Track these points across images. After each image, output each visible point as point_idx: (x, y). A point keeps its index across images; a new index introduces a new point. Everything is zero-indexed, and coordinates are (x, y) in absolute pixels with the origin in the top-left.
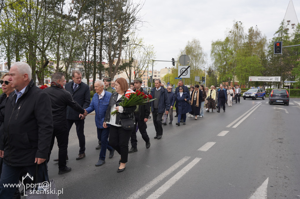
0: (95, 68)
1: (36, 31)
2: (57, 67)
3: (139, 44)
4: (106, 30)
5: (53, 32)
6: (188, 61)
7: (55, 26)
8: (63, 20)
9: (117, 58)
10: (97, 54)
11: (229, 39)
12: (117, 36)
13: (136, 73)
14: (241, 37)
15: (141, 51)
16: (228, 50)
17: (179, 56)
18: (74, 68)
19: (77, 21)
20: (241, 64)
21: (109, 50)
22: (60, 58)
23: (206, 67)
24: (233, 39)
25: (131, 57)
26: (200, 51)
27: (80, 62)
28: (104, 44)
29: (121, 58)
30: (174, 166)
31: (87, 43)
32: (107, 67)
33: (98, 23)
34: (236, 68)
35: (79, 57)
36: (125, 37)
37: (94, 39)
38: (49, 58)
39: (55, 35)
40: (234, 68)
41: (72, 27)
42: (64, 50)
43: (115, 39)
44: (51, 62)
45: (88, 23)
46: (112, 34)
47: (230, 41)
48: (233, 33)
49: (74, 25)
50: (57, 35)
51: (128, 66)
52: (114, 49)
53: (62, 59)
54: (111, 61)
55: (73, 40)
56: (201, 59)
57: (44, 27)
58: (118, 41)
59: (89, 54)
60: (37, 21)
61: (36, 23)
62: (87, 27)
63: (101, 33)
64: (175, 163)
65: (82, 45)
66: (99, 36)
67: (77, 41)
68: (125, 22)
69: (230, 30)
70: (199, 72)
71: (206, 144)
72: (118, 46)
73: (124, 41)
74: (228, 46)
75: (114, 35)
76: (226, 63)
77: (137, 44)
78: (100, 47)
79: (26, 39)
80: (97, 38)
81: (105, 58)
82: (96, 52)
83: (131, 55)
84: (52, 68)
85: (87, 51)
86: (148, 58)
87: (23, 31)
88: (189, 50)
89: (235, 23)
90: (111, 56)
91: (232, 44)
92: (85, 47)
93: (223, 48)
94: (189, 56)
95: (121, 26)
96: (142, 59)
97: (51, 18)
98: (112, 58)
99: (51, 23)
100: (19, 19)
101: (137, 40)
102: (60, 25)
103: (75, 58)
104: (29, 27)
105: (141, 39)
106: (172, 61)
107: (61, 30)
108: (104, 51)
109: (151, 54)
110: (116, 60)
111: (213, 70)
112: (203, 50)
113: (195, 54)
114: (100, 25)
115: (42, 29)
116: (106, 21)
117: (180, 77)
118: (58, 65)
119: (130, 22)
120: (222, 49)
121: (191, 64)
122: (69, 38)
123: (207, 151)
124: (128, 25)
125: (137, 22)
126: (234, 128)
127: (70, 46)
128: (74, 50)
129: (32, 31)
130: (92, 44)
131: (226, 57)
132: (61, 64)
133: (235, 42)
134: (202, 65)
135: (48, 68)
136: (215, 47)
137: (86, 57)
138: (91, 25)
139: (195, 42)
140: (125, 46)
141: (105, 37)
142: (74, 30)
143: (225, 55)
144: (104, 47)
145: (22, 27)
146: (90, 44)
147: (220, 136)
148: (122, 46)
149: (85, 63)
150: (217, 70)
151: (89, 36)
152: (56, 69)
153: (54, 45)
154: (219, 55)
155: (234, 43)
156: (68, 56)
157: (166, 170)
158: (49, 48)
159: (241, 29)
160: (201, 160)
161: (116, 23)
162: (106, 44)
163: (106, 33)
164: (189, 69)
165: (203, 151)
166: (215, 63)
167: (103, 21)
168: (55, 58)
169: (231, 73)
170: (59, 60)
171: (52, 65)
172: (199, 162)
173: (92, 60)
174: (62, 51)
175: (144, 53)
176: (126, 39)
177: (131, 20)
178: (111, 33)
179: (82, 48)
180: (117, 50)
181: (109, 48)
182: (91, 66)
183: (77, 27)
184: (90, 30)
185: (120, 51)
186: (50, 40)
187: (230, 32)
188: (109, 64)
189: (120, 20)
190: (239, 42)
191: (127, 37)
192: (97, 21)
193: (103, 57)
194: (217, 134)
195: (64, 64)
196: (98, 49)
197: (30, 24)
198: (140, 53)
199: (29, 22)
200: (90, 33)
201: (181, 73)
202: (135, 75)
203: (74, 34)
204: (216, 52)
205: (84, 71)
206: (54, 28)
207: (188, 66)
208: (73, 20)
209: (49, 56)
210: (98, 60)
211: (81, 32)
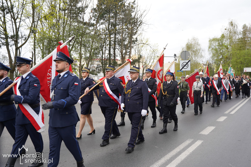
0: (110, 64)
1: (63, 37)
2: (80, 65)
3: (147, 43)
4: (119, 33)
5: (77, 36)
6: (189, 56)
7: (78, 32)
8: (84, 27)
9: (128, 56)
10: (111, 53)
11: (225, 35)
12: (128, 37)
13: (144, 68)
14: (235, 33)
15: (147, 49)
16: (223, 45)
17: (181, 52)
18: (93, 65)
19: (95, 26)
20: (236, 57)
21: (121, 49)
22: (82, 57)
23: (204, 61)
24: (228, 35)
25: (140, 54)
26: (198, 47)
27: (98, 59)
28: (117, 44)
29: (131, 55)
30: (179, 147)
31: (104, 44)
32: (120, 63)
33: (112, 27)
34: (232, 60)
35: (97, 55)
36: (134, 38)
37: (109, 40)
38: (73, 57)
39: (79, 39)
40: (230, 61)
41: (92, 32)
42: (86, 50)
43: (126, 40)
44: (75, 60)
45: (104, 28)
46: (124, 36)
47: (225, 37)
48: (229, 30)
49: (93, 30)
50: (80, 39)
51: (137, 62)
52: (125, 48)
53: (84, 57)
54: (123, 58)
55: (92, 42)
56: (200, 54)
57: (70, 32)
58: (129, 41)
59: (105, 53)
60: (64, 28)
61: (63, 30)
62: (103, 31)
63: (114, 35)
64: (180, 145)
65: (99, 46)
66: (113, 37)
67: (95, 43)
68: (134, 25)
69: (225, 28)
70: (198, 65)
71: (206, 128)
72: (129, 45)
73: (133, 41)
74: (224, 41)
75: (125, 37)
76: (222, 56)
77: (144, 43)
78: (114, 47)
79: (56, 43)
80: (111, 39)
81: (118, 55)
82: (111, 51)
83: (139, 52)
84: (76, 65)
85: (104, 51)
86: (153, 55)
87: (53, 36)
88: (189, 47)
89: (230, 21)
90: (123, 54)
91: (227, 39)
92: (102, 47)
93: (219, 43)
94: (189, 52)
95: (131, 29)
96: (149, 56)
97: (75, 26)
98: (124, 55)
99: (75, 29)
100: (51, 28)
101: (144, 39)
102: (82, 31)
103: (94, 56)
104: (58, 33)
105: (148, 39)
106: (174, 56)
107: (83, 35)
108: (117, 50)
109: (156, 51)
110: (127, 57)
111: (210, 63)
112: (201, 47)
113: (194, 49)
114: (113, 29)
115: (69, 35)
116: (118, 25)
117: (182, 70)
118: (80, 62)
119: (138, 26)
120: (218, 45)
121: (191, 58)
122: (89, 41)
123: (208, 134)
124: (136, 27)
125: (144, 24)
126: (232, 114)
127: (90, 47)
128: (93, 50)
129: (61, 36)
130: (107, 44)
131: (222, 51)
132: (83, 62)
133: (231, 38)
134: (200, 59)
135: (73, 65)
136: (212, 43)
137: (103, 56)
138: (107, 29)
139: (194, 40)
140: (134, 45)
141: (117, 38)
142: (93, 34)
143: (221, 50)
144: (117, 46)
145: (53, 34)
146: (106, 44)
147: (219, 122)
148: (132, 45)
149: (102, 60)
150: (214, 63)
151: (104, 38)
152: (79, 66)
153: (77, 47)
154: (216, 50)
155: (229, 39)
156: (88, 55)
157: (172, 150)
158: (74, 49)
159: (236, 26)
160: (202, 143)
161: (127, 27)
162: (119, 44)
163: (119, 35)
164: (189, 63)
165: (204, 135)
166: (212, 57)
167: (116, 25)
168: (78, 57)
169: (227, 65)
170: (82, 59)
171: (76, 63)
172: (201, 144)
173: (107, 58)
174: (84, 51)
175: (150, 51)
176: (135, 40)
177: (139, 23)
178: (122, 35)
179: (100, 48)
180: (128, 49)
181: (121, 47)
182: (106, 62)
183: (95, 31)
184: (105, 33)
185: (131, 50)
186: (74, 43)
187: (226, 29)
188: (121, 61)
189: (130, 24)
190: (234, 38)
191: (136, 37)
192: (111, 26)
193: (116, 55)
194: (217, 120)
195: (86, 62)
196: (112, 48)
197: (59, 31)
198: (147, 50)
199: (58, 30)
200: (106, 36)
201: (182, 67)
202: (144, 69)
203: (93, 37)
204: (213, 47)
205: (101, 67)
206: (78, 33)
207: (188, 61)
208: (92, 26)
209: (74, 55)
210: (112, 58)
211: (98, 35)
